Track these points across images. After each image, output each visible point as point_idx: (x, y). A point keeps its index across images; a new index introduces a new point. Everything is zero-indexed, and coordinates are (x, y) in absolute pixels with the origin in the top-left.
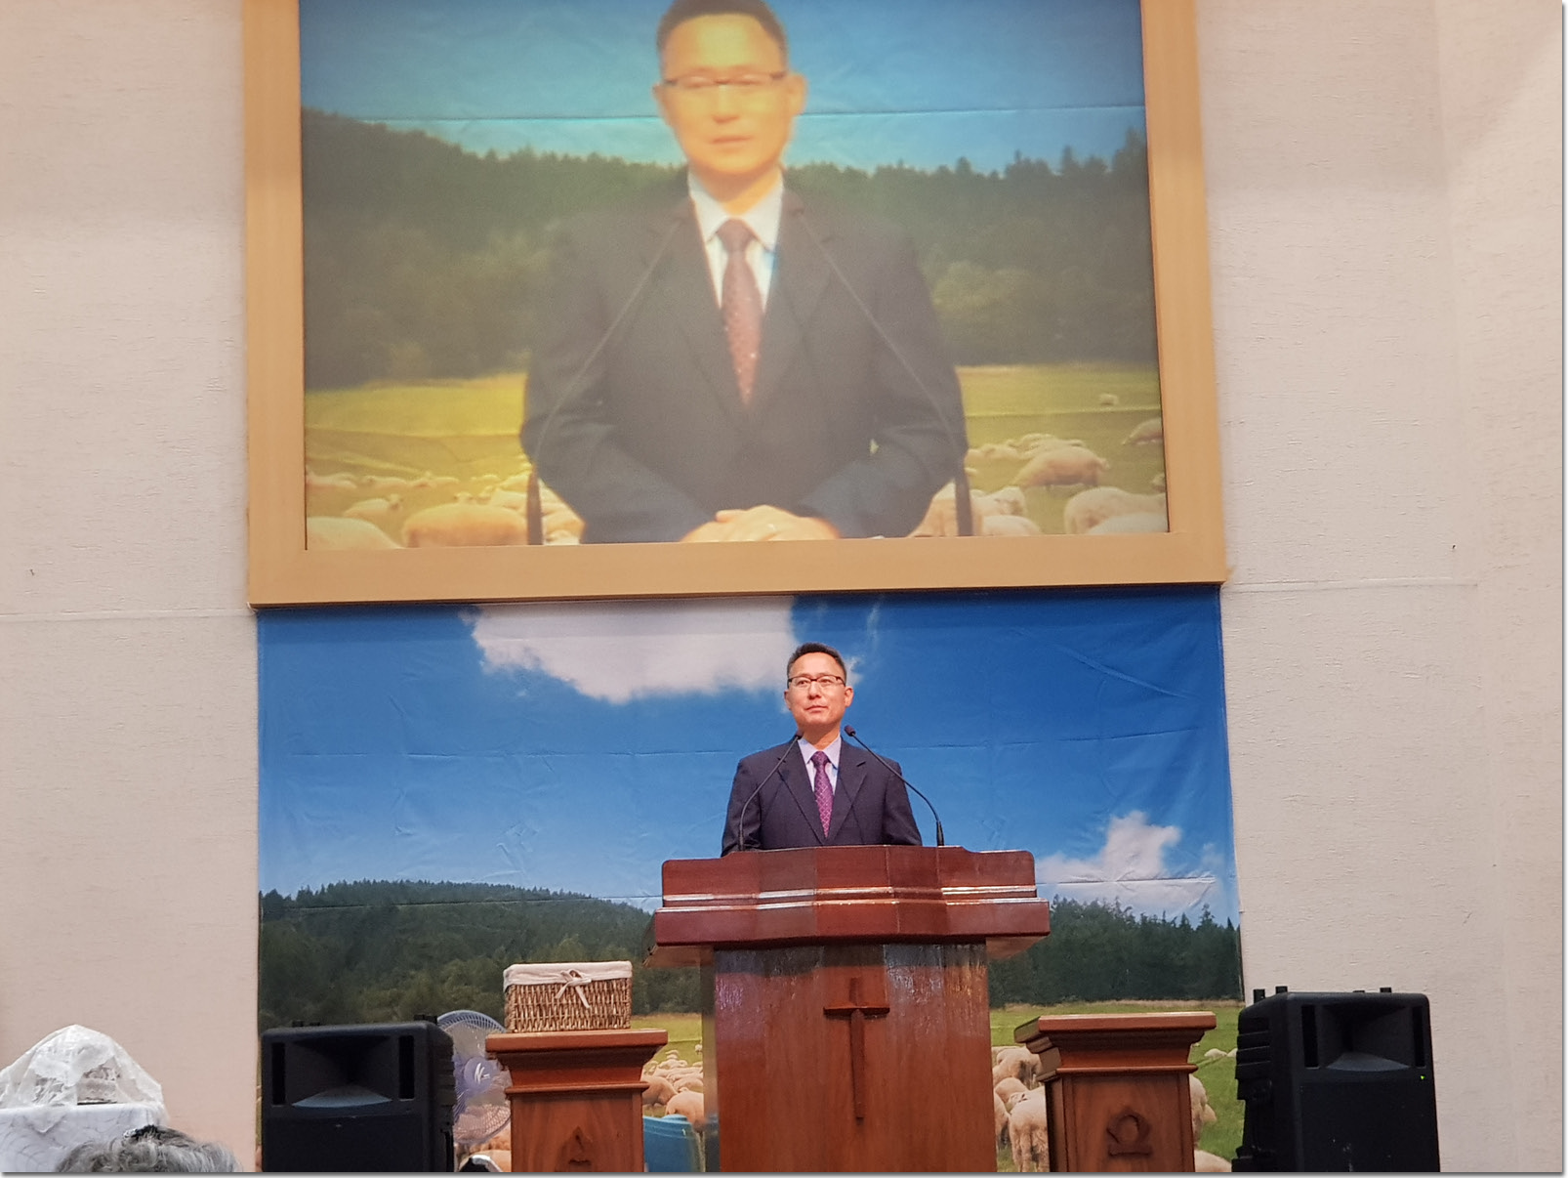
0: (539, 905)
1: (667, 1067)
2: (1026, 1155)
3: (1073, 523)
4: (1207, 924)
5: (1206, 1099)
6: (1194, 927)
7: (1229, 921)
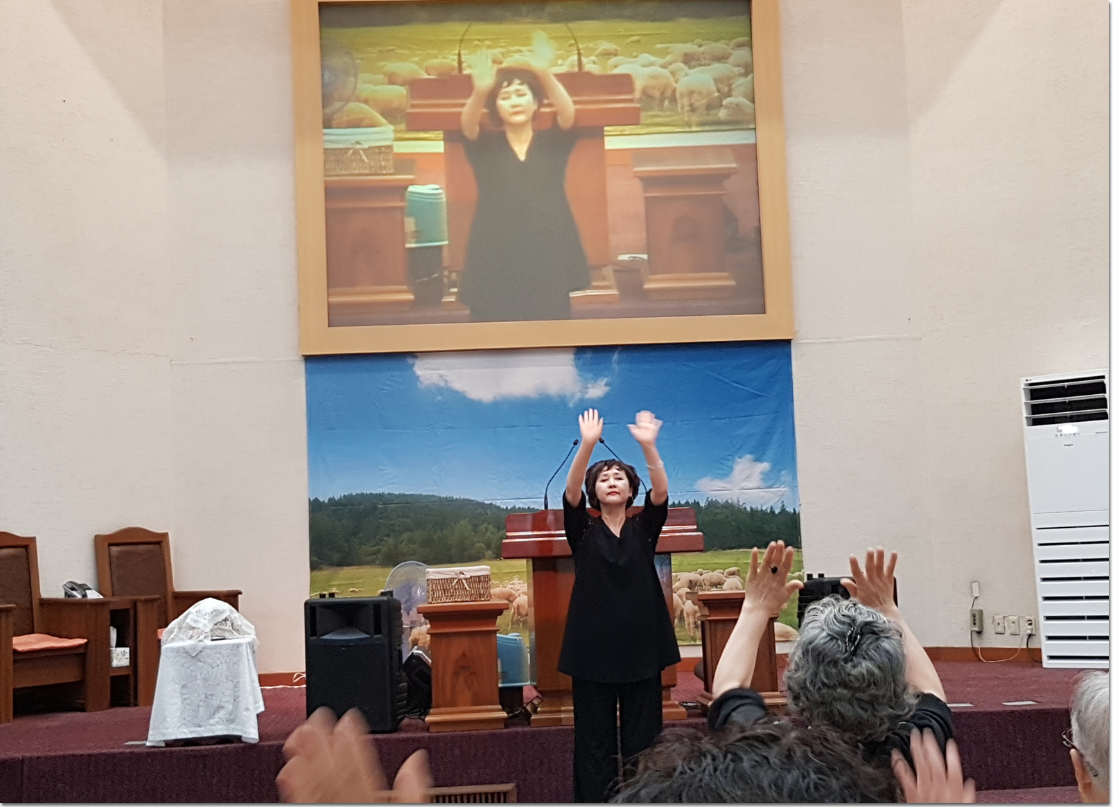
0: (449, 504)
1: (513, 584)
4: (783, 510)
6: (777, 512)
7: (794, 510)
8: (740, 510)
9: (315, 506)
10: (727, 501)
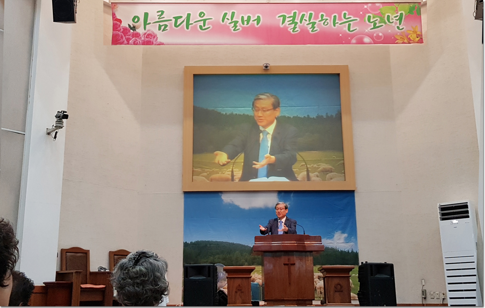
0: (232, 245)
1: (255, 275)
2: (319, 293)
3: (328, 179)
4: (352, 251)
5: (352, 283)
6: (350, 252)
7: (356, 252)
8: (337, 250)
9: (186, 245)
10: (332, 247)
